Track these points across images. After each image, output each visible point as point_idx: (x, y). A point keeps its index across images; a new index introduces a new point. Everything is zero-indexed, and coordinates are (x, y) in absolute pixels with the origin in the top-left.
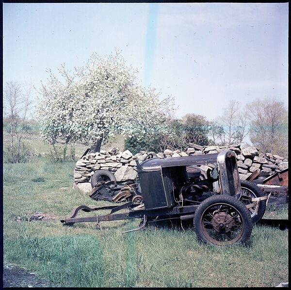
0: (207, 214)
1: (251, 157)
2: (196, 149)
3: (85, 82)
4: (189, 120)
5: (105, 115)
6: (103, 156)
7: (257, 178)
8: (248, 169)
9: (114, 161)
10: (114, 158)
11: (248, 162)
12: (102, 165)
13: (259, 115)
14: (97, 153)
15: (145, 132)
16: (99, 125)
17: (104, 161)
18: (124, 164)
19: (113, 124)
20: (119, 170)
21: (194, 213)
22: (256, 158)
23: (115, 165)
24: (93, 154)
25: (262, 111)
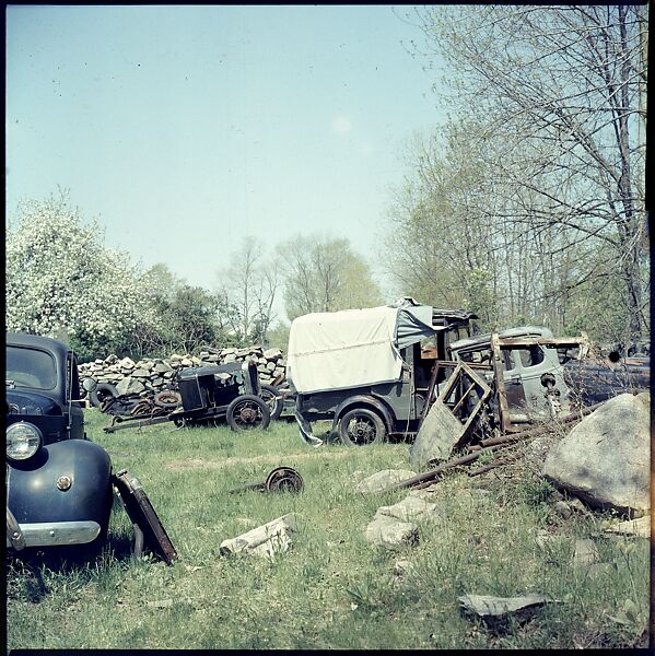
0: (236, 411)
1: (274, 360)
2: (210, 353)
3: (19, 249)
4: (180, 297)
5: (59, 301)
6: (100, 367)
7: (281, 383)
8: (271, 374)
9: (115, 372)
10: (113, 368)
11: (271, 366)
12: (99, 378)
13: (302, 267)
14: (92, 364)
15: (121, 326)
16: (51, 318)
17: (102, 373)
18: (126, 375)
19: (74, 315)
20: (120, 383)
21: (225, 412)
22: (279, 361)
23: (116, 376)
24: (88, 365)
25: (308, 257)
